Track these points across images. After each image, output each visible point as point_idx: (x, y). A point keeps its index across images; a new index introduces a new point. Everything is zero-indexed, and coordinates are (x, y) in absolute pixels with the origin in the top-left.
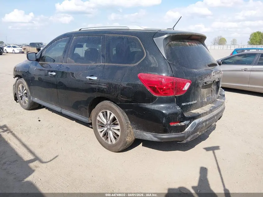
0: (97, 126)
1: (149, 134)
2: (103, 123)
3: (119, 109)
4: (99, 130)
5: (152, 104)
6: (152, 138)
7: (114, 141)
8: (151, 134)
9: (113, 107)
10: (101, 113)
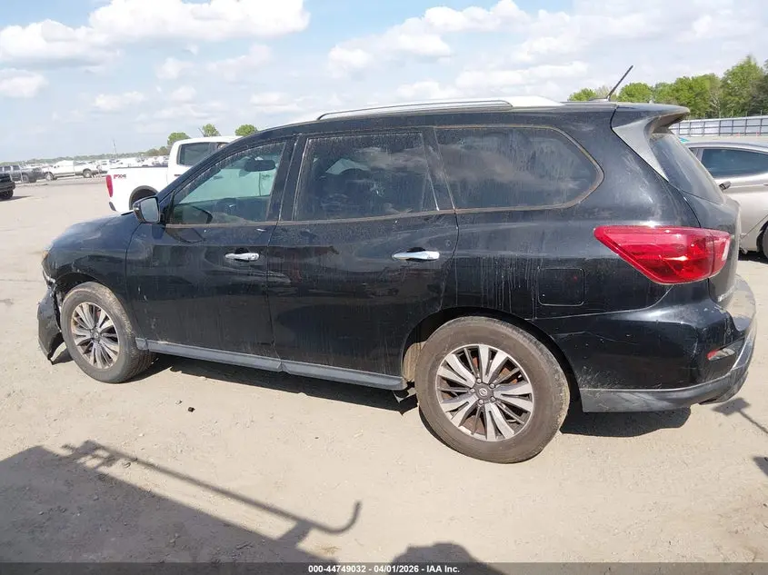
0: (438, 395)
1: (640, 395)
2: (462, 382)
3: (525, 336)
4: (446, 407)
5: (651, 309)
6: (648, 405)
7: (509, 433)
8: (648, 392)
9: (504, 331)
10: (454, 356)
